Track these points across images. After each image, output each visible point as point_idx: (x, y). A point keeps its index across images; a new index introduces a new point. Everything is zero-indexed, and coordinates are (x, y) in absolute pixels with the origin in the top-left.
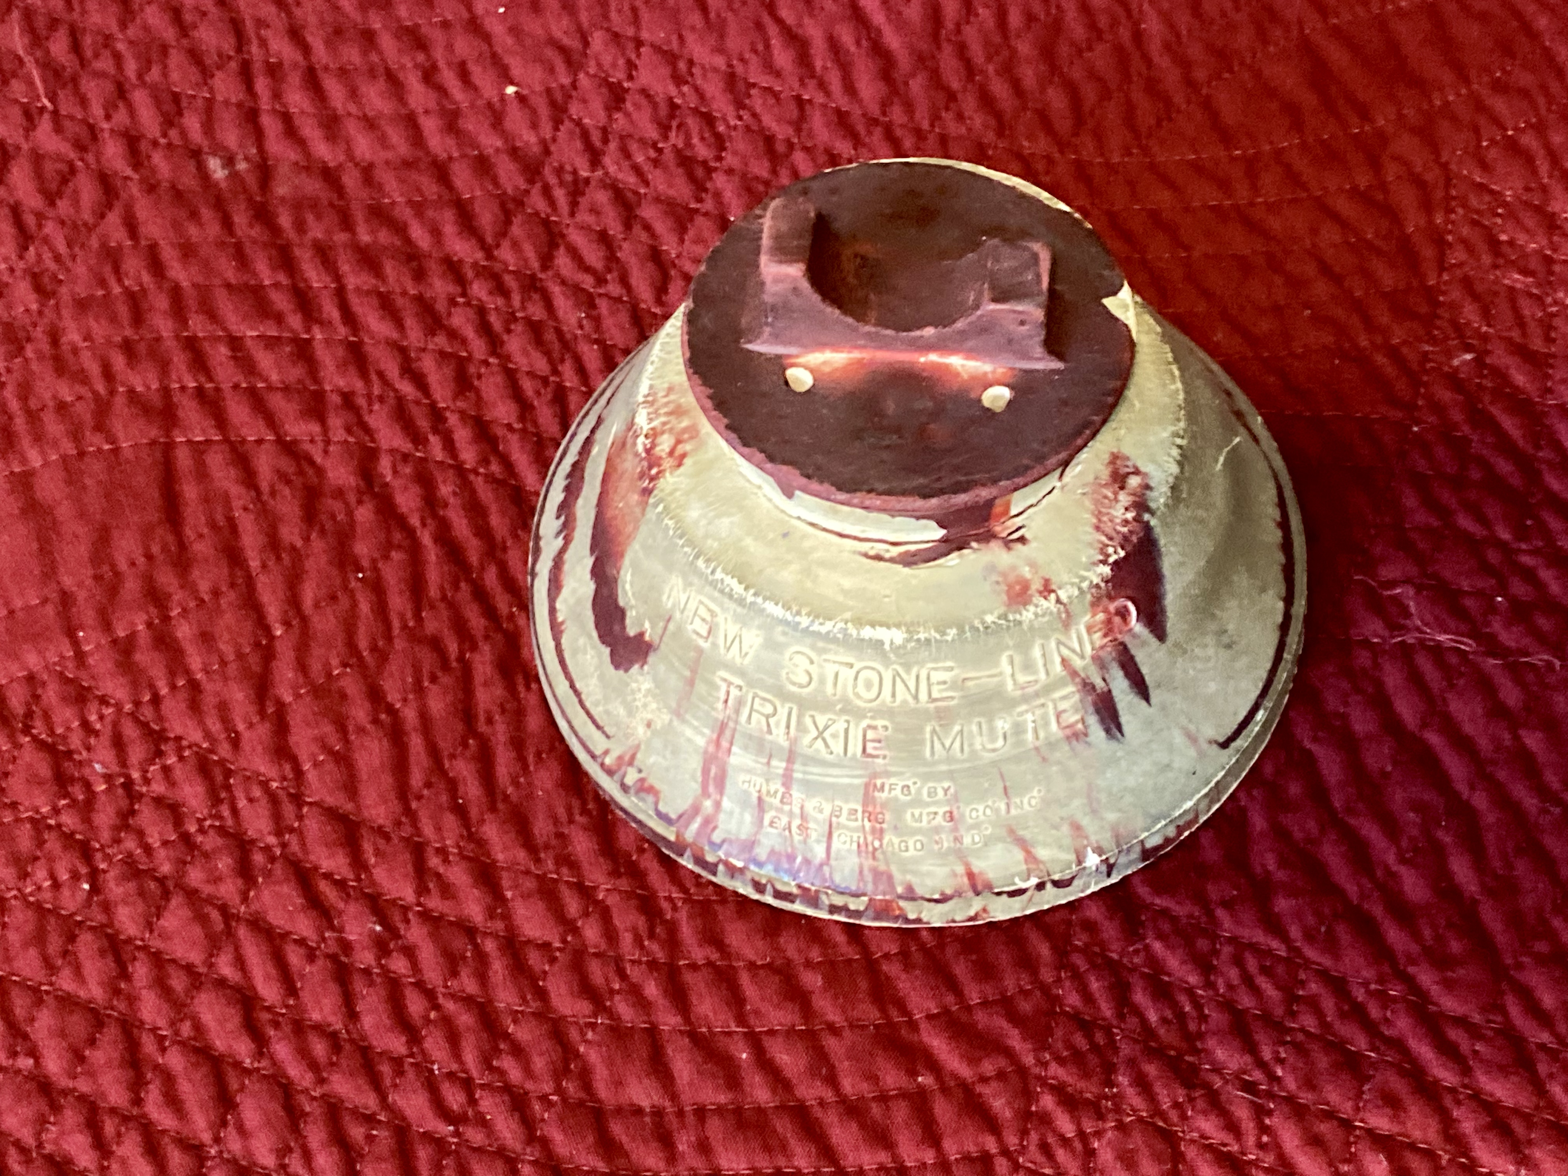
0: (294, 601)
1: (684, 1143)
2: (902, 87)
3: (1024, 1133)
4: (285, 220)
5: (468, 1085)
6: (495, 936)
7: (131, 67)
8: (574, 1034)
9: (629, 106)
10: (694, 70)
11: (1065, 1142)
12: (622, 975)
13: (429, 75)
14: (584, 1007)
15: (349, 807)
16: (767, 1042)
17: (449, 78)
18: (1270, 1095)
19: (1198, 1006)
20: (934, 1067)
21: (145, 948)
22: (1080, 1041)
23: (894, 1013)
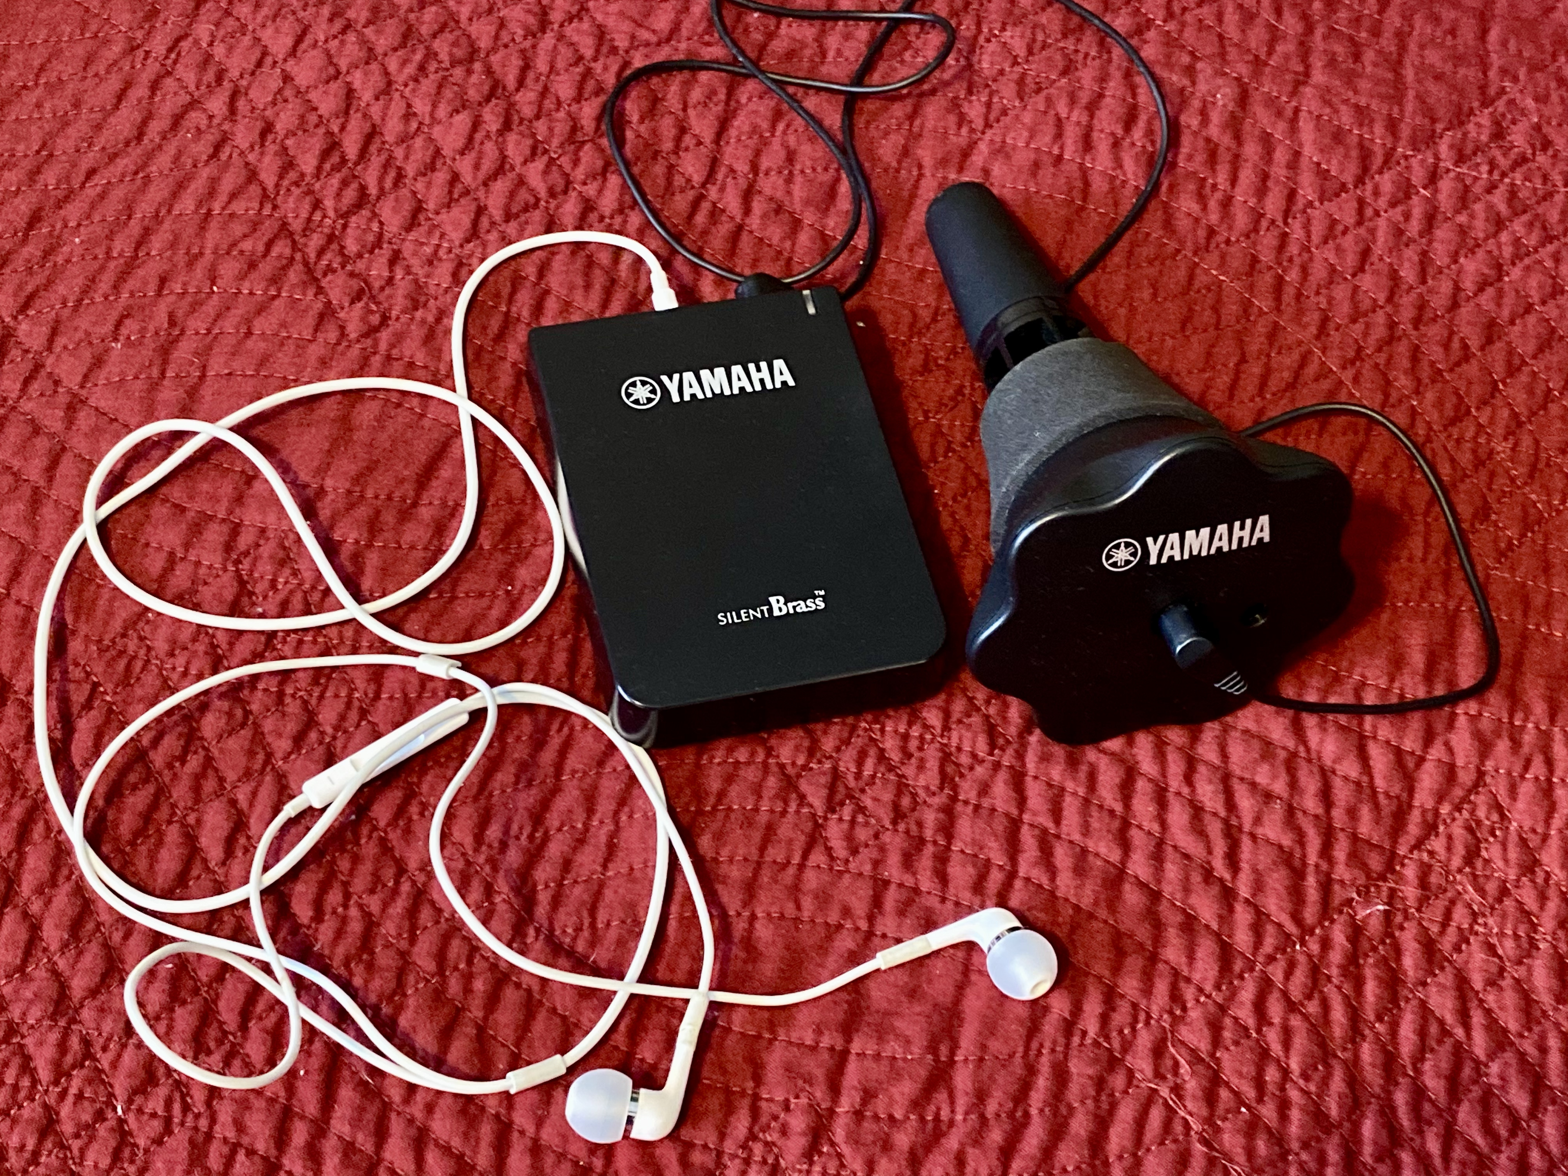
21: (207, 749)
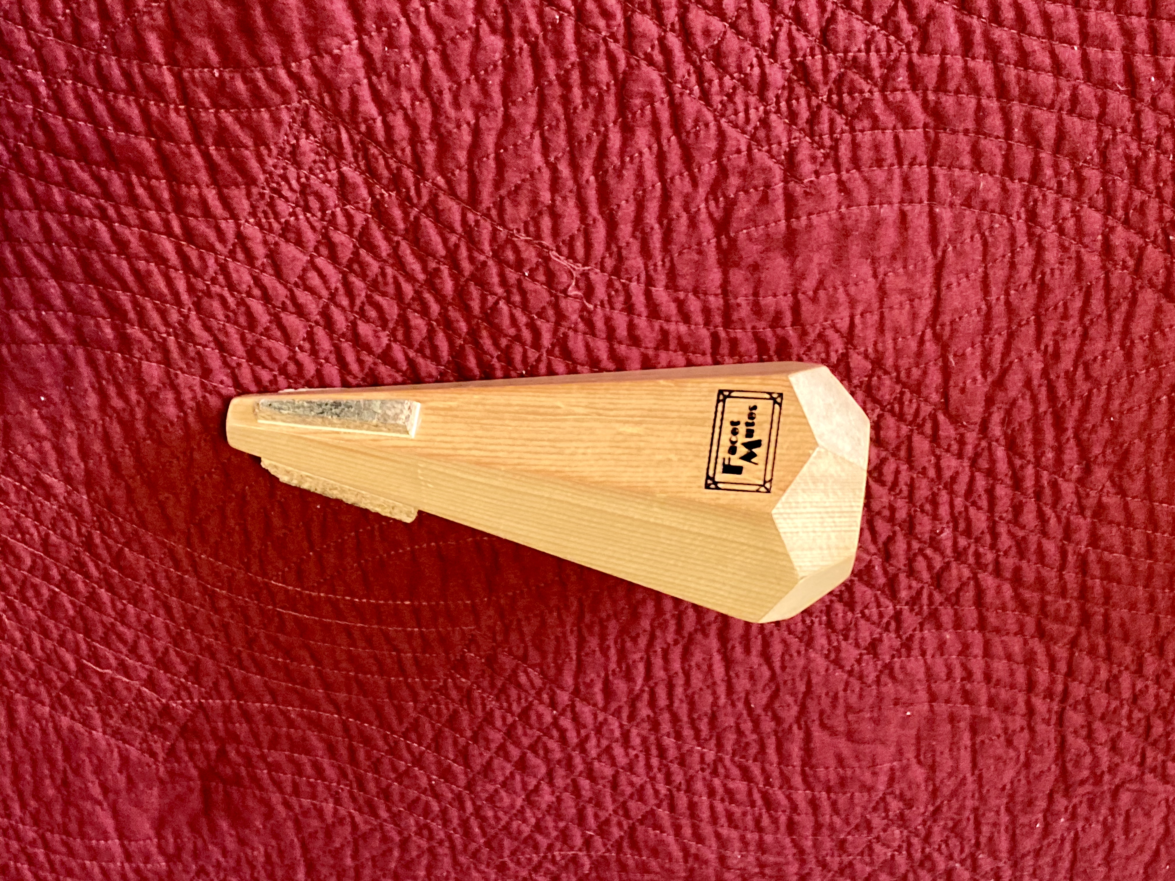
0: (1151, 412)
1: (1067, 94)
3: (897, 60)
4: (1075, 613)
5: (1158, 145)
6: (1114, 217)
7: (1125, 711)
8: (1096, 160)
11: (878, 51)
12: (1060, 183)
13: (969, 676)
14: (1087, 172)
15: (1163, 301)
16: (1002, 134)
17: (958, 672)
18: (764, 49)
19: (778, 103)
20: (925, 103)
22: (846, 98)
23: (932, 134)
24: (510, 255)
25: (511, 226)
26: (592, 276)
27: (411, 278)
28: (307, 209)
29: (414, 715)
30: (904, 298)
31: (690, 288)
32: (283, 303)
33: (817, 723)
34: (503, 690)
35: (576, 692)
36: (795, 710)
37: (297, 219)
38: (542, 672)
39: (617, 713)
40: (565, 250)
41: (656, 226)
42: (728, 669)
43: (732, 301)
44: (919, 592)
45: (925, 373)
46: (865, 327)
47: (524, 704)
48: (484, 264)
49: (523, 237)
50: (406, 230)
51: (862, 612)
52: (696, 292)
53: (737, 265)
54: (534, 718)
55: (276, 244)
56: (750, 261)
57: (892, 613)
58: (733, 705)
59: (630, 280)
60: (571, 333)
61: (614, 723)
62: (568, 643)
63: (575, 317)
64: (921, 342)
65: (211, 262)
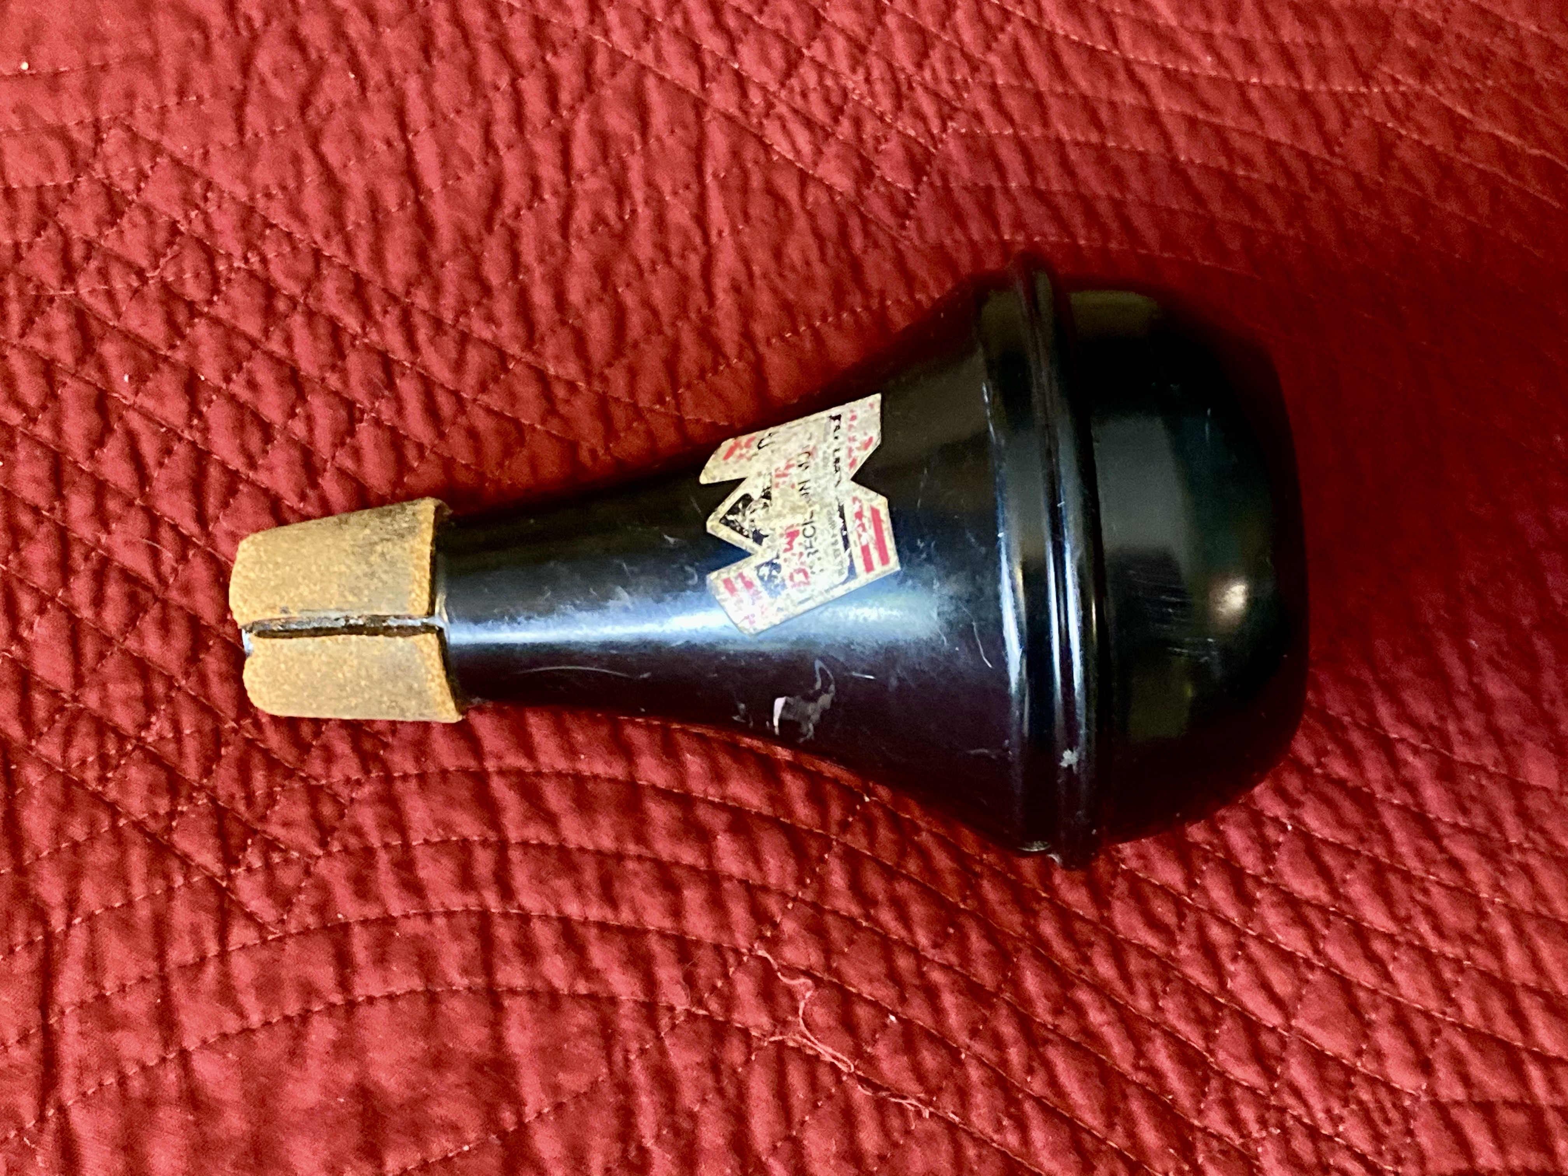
2: (435, 268)
9: (125, 223)
10: (209, 194)
24: (930, 1059)
25: (933, 1126)
26: (765, 1021)
27: (1100, 988)
28: (1313, 1133)
29: (994, 59)
30: (120, 1005)
31: (567, 1005)
32: (1328, 924)
33: (215, 33)
34: (836, 113)
35: (699, 106)
36: (263, 62)
37: (1328, 1111)
38: (767, 148)
39: (617, 60)
40: (826, 1078)
41: (649, 1143)
42: (409, 157)
43: (480, 981)
44: (28, 323)
45: (59, 830)
46: (195, 930)
47: (794, 82)
48: (974, 1033)
49: (909, 1103)
50: (1125, 1097)
51: (144, 280)
52: (554, 994)
53: (478, 1066)
54: (776, 54)
55: (1359, 1053)
56: (451, 1078)
57: (81, 281)
58: (390, 75)
59: (691, 1016)
60: (791, 887)
61: (620, 38)
62: (727, 209)
63: (789, 926)
64: (72, 903)
65: (1470, 1010)
